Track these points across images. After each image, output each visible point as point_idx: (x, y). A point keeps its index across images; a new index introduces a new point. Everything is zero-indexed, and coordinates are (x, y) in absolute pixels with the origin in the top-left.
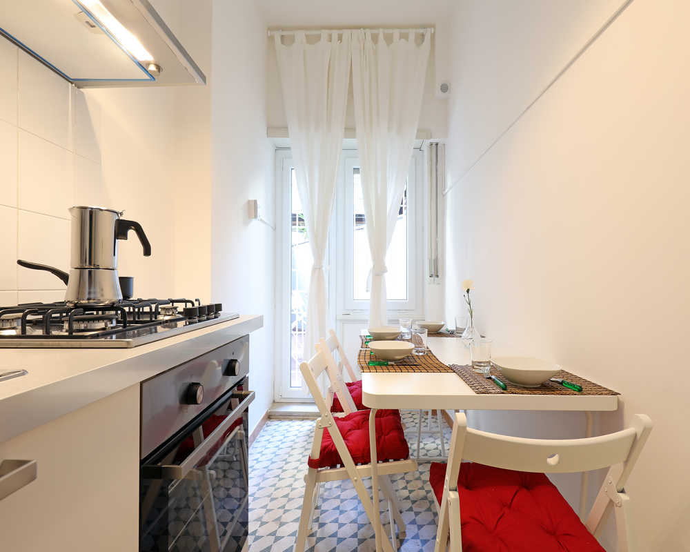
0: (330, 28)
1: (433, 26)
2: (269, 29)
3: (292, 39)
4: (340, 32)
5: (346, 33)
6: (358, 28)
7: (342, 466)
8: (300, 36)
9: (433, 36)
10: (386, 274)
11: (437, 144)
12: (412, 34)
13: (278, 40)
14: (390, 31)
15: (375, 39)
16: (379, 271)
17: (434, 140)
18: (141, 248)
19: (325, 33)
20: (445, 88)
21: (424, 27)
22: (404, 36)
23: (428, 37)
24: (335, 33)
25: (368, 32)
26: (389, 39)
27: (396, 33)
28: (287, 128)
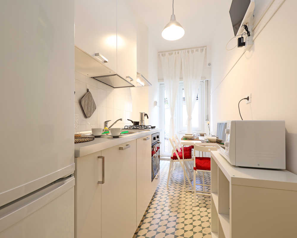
0: (175, 50)
1: (206, 46)
2: (159, 52)
3: (165, 55)
4: (178, 51)
5: (180, 52)
6: (183, 49)
7: (178, 159)
8: (167, 54)
9: (206, 49)
10: (191, 120)
11: (208, 81)
12: (199, 49)
13: (161, 55)
14: (193, 49)
15: (188, 52)
16: (190, 119)
17: (207, 80)
18: (147, 118)
19: (174, 52)
20: (209, 64)
21: (204, 47)
22: (197, 51)
23: (204, 50)
24: (177, 52)
25: (186, 50)
26: (192, 52)
27: (195, 50)
28: (163, 79)
